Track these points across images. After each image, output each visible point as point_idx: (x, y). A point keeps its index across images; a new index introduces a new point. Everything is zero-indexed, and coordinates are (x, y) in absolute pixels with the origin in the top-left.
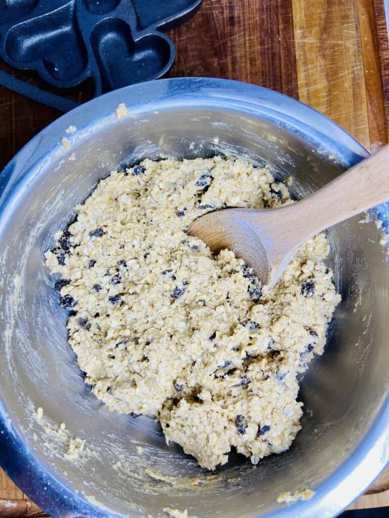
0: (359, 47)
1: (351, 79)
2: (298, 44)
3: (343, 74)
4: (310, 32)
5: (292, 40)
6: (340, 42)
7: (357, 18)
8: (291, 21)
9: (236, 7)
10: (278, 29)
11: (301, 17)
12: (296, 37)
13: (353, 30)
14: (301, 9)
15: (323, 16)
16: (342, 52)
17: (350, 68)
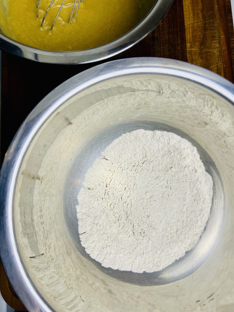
0: (220, 53)
1: (216, 70)
2: (188, 51)
3: (212, 67)
4: (195, 45)
5: (185, 49)
6: (210, 50)
7: (220, 37)
8: (184, 39)
9: (155, 31)
10: (178, 43)
11: (190, 37)
12: (187, 48)
13: (217, 44)
14: (190, 32)
15: (202, 36)
16: (211, 56)
17: (215, 64)
